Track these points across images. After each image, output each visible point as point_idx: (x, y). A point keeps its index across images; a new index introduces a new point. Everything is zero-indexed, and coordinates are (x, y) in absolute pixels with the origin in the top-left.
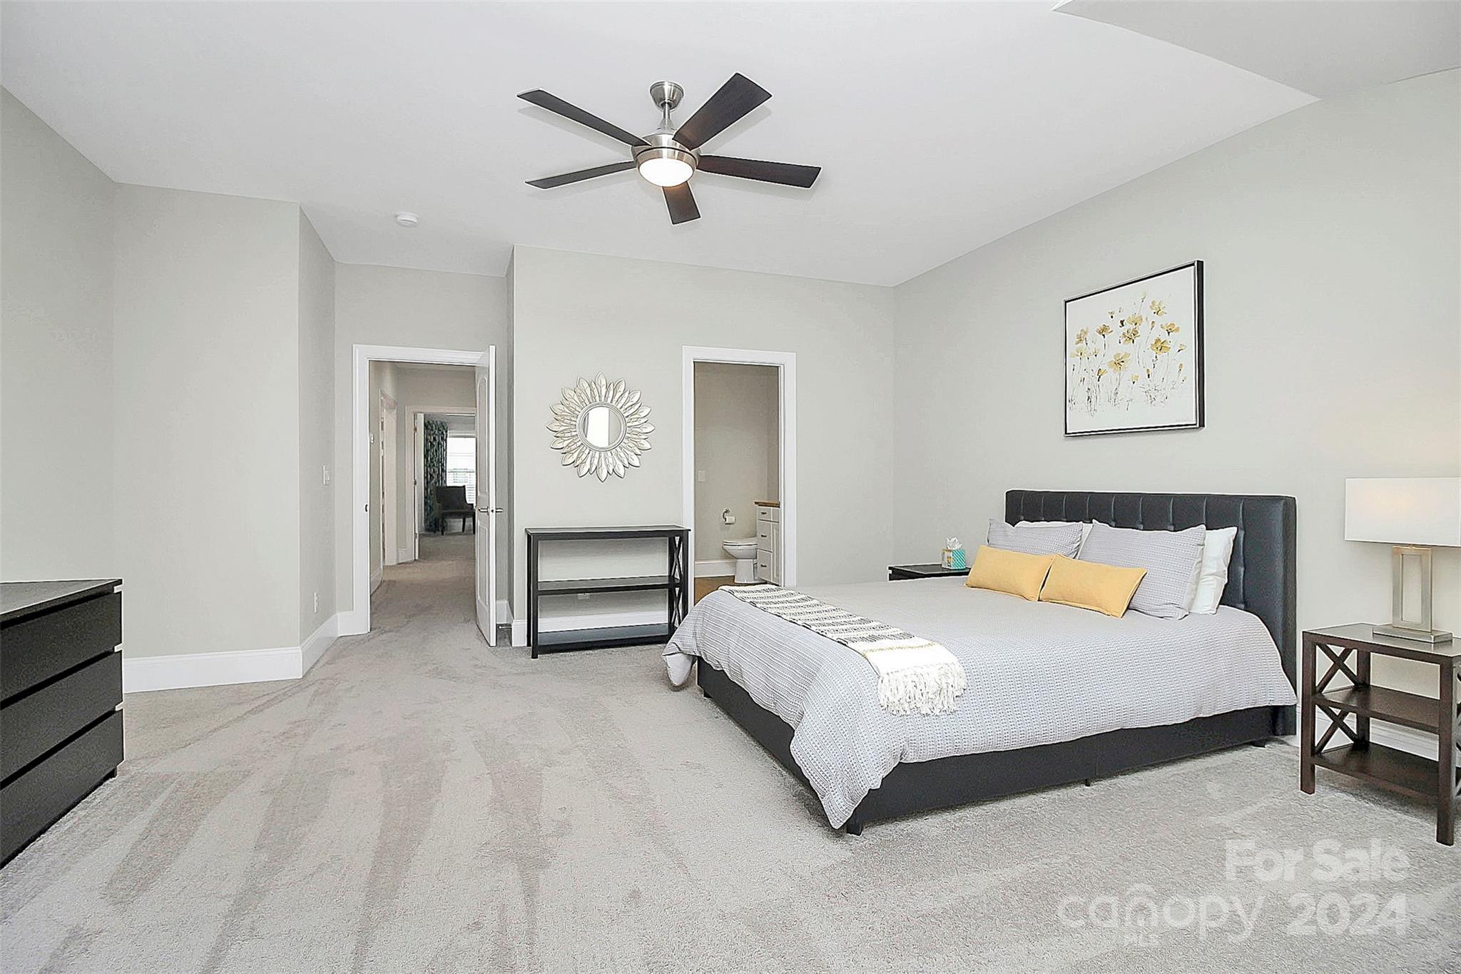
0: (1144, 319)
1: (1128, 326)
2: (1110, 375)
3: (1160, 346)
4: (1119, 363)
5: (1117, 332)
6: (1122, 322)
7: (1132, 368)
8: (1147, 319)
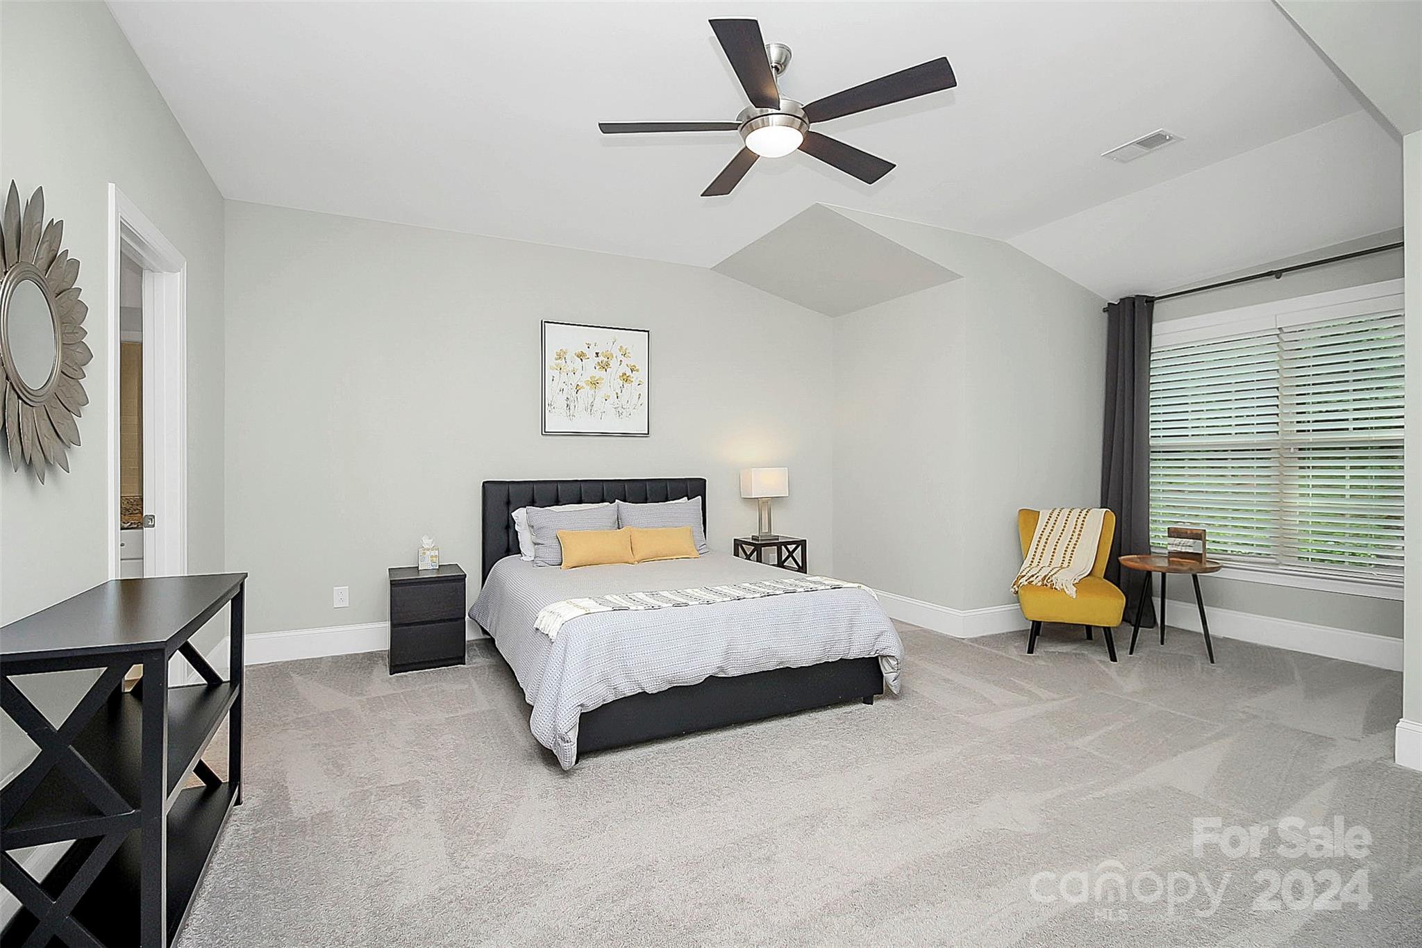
0: (614, 356)
1: (601, 358)
2: (586, 390)
3: (626, 378)
4: (595, 383)
5: (591, 362)
6: (597, 354)
7: (604, 389)
8: (616, 357)
